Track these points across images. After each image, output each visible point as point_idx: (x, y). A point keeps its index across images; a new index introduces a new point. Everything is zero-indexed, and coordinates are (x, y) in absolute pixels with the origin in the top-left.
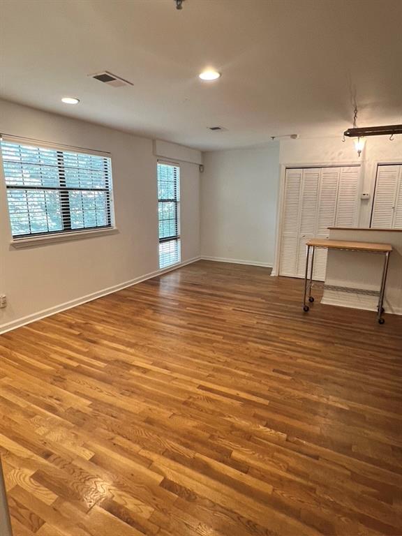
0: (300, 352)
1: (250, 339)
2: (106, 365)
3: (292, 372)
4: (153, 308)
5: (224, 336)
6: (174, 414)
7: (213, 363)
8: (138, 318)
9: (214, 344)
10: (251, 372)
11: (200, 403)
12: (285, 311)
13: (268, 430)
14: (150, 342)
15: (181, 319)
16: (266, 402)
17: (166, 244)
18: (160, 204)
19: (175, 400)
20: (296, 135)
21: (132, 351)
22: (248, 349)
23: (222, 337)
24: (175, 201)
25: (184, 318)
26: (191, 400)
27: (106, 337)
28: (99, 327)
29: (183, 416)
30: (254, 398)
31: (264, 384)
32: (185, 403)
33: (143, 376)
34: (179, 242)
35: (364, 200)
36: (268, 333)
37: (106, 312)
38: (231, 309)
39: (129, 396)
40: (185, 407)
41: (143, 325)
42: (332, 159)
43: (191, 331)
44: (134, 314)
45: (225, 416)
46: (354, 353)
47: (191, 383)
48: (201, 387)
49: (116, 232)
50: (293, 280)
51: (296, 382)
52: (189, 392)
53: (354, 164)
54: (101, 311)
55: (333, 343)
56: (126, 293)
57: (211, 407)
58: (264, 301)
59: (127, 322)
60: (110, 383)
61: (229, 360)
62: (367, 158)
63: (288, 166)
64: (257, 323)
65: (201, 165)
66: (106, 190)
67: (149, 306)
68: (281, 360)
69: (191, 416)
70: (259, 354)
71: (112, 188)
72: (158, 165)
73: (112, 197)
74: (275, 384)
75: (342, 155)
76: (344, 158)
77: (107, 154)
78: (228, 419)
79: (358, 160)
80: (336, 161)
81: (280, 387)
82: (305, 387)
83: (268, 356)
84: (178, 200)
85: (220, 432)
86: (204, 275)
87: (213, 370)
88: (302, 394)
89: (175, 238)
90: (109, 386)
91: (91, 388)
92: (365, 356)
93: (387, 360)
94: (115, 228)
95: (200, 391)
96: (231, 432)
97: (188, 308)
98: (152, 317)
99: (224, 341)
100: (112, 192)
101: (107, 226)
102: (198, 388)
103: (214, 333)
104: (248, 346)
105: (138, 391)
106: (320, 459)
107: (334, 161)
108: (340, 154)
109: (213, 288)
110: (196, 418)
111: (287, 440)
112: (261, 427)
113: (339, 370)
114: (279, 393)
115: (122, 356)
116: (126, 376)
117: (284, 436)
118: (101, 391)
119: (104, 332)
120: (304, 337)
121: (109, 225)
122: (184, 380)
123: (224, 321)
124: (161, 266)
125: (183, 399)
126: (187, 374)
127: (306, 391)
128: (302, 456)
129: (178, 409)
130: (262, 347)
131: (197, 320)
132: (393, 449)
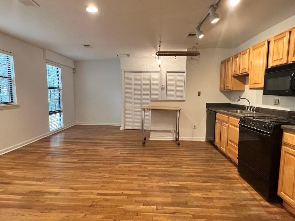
0: (148, 164)
1: (119, 162)
2: (22, 196)
3: (148, 174)
4: (51, 155)
5: (104, 164)
6: (86, 215)
7: (102, 179)
8: (40, 162)
9: (99, 169)
10: (126, 179)
11: (101, 204)
12: (133, 146)
13: (146, 207)
14: (54, 176)
15: (73, 159)
16: (140, 193)
17: (53, 115)
18: (49, 90)
19: (84, 206)
20: (129, 55)
21: (42, 183)
22: (120, 168)
23: (103, 164)
24: (58, 88)
25: (74, 157)
26: (94, 203)
27: (17, 178)
28: (10, 173)
29: (92, 214)
30: (132, 192)
31: (136, 184)
32: (91, 206)
33: (56, 197)
34: (62, 114)
35: (163, 88)
36: (128, 157)
37: (13, 162)
38: (103, 149)
39: (49, 212)
40: (91, 208)
41: (47, 166)
42: (147, 68)
43: (82, 164)
44: (37, 160)
45: (119, 206)
46: (173, 160)
47: (92, 193)
48: (98, 194)
49: (18, 106)
50: (132, 131)
51: (152, 179)
52: (91, 199)
53: (157, 71)
54: (9, 162)
55: (162, 157)
56: (27, 148)
57: (108, 203)
58: (120, 142)
59: (33, 166)
60: (30, 208)
61: (111, 175)
62: (162, 69)
63: (126, 71)
64: (121, 153)
65: (74, 69)
66: (9, 78)
67: (47, 154)
68: (140, 169)
69: (98, 212)
70: (127, 169)
71: (14, 77)
72: (47, 65)
73: (14, 83)
74: (141, 183)
75: (151, 67)
76: (152, 68)
77: (10, 53)
78: (122, 207)
79: (158, 70)
80: (149, 69)
81: (144, 183)
82: (156, 180)
83: (132, 169)
84: (60, 88)
85: (119, 216)
86: (80, 133)
87: (103, 183)
88: (156, 184)
89: (59, 112)
90: (30, 210)
91: (13, 215)
92: (177, 160)
93: (187, 160)
94: (17, 104)
95: (99, 197)
96: (125, 214)
97: (75, 152)
98: (52, 160)
99: (104, 166)
100: (14, 79)
101: (10, 103)
102: (97, 195)
103: (97, 163)
104: (119, 166)
105: (55, 208)
106: (176, 213)
107: (148, 69)
108: (150, 66)
109: (89, 139)
110: (102, 213)
111: (157, 209)
112: (142, 207)
113: (169, 169)
114: (144, 186)
115: (34, 188)
116: (42, 200)
117: (155, 207)
118: (24, 215)
119: (15, 175)
120: (147, 157)
121: (12, 102)
122: (86, 193)
123: (101, 155)
124: (51, 130)
125: (89, 204)
126: (87, 189)
127: (157, 182)
128: (167, 215)
129: (87, 210)
130: (128, 165)
131: (84, 158)
132: (204, 199)
